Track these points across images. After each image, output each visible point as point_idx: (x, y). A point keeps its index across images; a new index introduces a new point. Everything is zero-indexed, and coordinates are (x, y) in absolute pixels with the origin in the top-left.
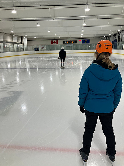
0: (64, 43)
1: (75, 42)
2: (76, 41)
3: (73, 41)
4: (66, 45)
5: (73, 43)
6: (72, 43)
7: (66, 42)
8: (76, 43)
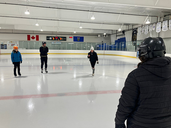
1: (64, 39)
2: (66, 38)
3: (62, 37)
4: (51, 42)
5: (62, 40)
7: (51, 38)
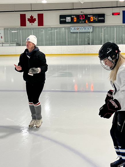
0: (61, 22)
2: (103, 15)
3: (94, 15)
4: (69, 28)
5: (94, 22)
6: (90, 22)
7: (68, 19)
8: (103, 21)
